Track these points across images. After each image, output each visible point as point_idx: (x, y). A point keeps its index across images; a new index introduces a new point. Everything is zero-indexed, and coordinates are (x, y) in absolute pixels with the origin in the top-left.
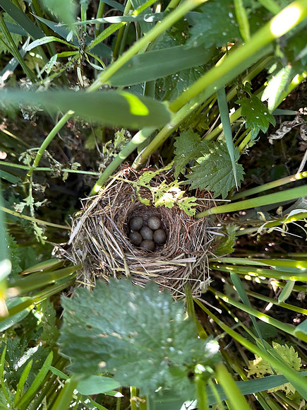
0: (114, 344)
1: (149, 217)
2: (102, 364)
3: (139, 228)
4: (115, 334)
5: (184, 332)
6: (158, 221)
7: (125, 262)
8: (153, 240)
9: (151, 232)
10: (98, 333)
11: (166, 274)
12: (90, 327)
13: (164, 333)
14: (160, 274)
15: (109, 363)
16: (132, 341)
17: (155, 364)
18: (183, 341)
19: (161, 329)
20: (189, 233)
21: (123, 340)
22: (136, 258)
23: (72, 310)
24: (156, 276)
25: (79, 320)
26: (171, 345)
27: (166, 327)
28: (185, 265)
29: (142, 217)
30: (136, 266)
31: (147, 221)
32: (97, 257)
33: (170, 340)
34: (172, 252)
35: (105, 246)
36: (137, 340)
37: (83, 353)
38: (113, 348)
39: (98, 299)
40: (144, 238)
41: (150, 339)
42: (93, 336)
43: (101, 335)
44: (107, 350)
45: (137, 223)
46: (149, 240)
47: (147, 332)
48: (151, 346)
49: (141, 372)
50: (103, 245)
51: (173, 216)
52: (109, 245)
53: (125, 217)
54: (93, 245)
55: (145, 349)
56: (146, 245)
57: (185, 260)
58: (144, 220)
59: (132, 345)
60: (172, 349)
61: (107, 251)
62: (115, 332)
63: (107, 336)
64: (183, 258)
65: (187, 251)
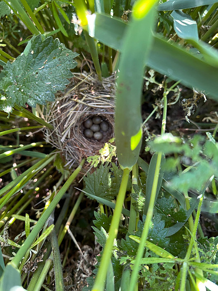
0: (38, 64)
3: (101, 126)
7: (86, 104)
8: (89, 129)
9: (94, 131)
10: (48, 60)
13: (27, 90)
16: (34, 73)
17: (17, 77)
18: (18, 96)
19: (30, 89)
20: (78, 149)
21: (37, 69)
22: (84, 111)
25: (61, 55)
27: (29, 92)
28: (63, 134)
30: (80, 108)
32: (99, 92)
33: (22, 90)
34: (74, 132)
35: (101, 100)
37: (44, 47)
38: (36, 62)
40: (94, 125)
41: (29, 82)
42: (48, 57)
44: (37, 59)
45: (104, 127)
46: (91, 126)
48: (26, 80)
53: (110, 122)
55: (27, 76)
56: (89, 123)
58: (104, 131)
60: (18, 89)
61: (98, 99)
62: (44, 68)
63: (44, 63)
64: (67, 136)
65: (69, 140)
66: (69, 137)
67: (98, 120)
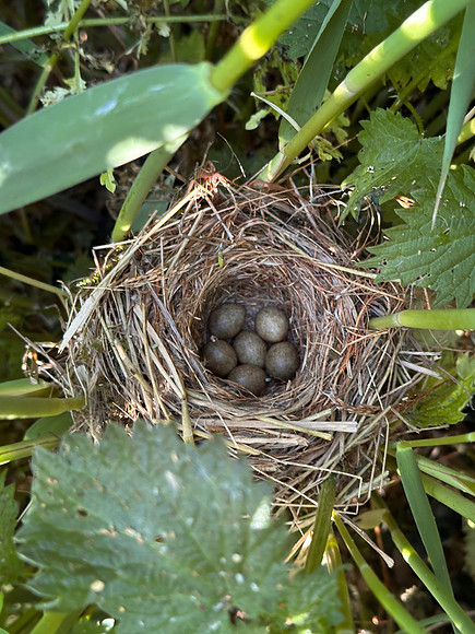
0: (126, 551)
1: (263, 309)
2: (98, 586)
3: (232, 332)
4: (130, 532)
5: (267, 545)
6: (282, 321)
7: (184, 408)
8: (264, 368)
9: (262, 346)
10: (98, 527)
11: (280, 452)
12: (83, 513)
13: (228, 542)
14: (267, 451)
15: (111, 585)
16: (163, 549)
17: (203, 607)
18: (262, 565)
19: (222, 535)
20: (352, 360)
21: (146, 545)
22: (211, 404)
23: (53, 478)
24: (256, 452)
25: (64, 498)
26: (239, 568)
27: (233, 532)
28: (328, 437)
29: (243, 307)
30: (210, 421)
31: (255, 318)
32: (120, 389)
33: (237, 558)
34: (301, 403)
35: (142, 365)
36: (171, 549)
37: (65, 561)
38: (124, 560)
39: (107, 460)
40: (243, 359)
41: (199, 551)
42: (88, 532)
43: (104, 531)
44: (111, 561)
45: (229, 320)
46: (254, 367)
47: (194, 535)
48: (199, 566)
49: (173, 619)
50: (136, 363)
51: (319, 312)
52: (153, 364)
53: (198, 302)
54: (115, 361)
55: (186, 570)
56: (245, 378)
57: (333, 426)
58: (246, 315)
59: (162, 558)
60: (240, 578)
61: (146, 378)
62: (133, 528)
63: (114, 534)
64: (328, 419)
65: (340, 404)
66: (328, 412)
67: (220, 354)
